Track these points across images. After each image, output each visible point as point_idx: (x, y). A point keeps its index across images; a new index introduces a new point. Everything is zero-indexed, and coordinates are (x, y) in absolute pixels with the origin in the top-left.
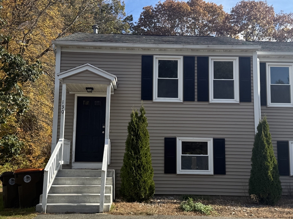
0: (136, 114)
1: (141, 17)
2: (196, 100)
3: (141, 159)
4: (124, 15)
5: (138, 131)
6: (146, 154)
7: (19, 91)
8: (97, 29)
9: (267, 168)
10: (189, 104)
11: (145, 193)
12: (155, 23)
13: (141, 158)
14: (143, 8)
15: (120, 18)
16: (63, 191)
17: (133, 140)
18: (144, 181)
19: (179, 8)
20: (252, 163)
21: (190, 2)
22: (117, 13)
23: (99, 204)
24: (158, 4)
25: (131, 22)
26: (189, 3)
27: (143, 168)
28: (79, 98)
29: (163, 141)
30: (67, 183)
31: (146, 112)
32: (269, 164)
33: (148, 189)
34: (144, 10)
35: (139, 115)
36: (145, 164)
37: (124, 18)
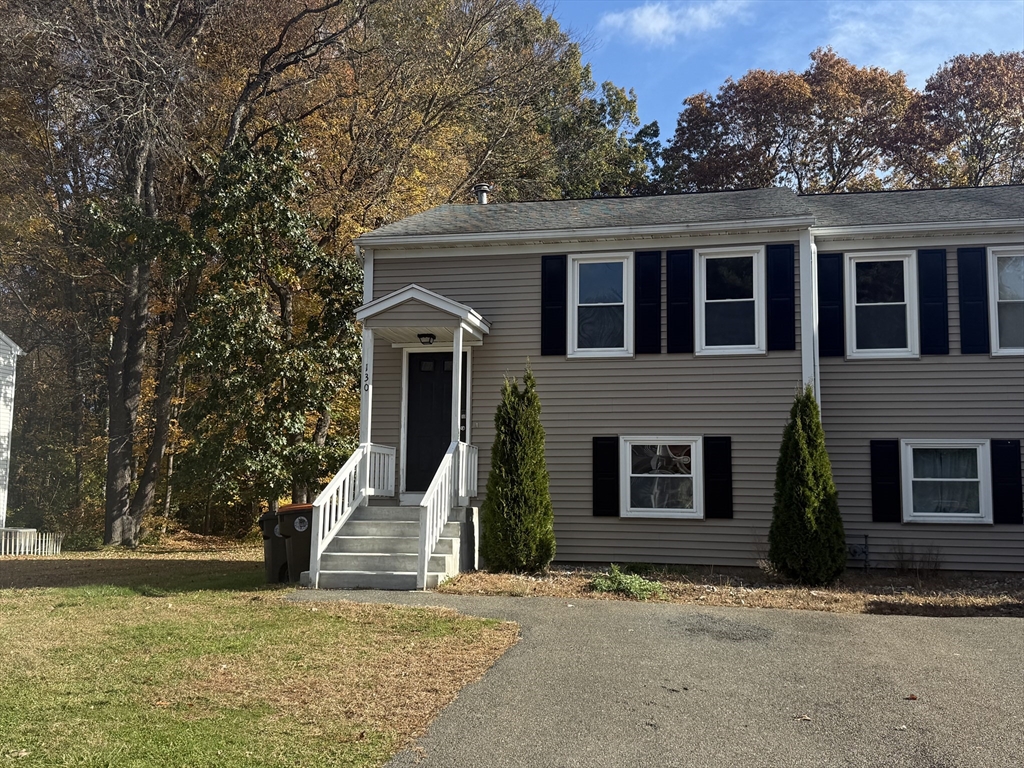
0: (515, 388)
1: (679, 124)
2: (664, 350)
3: (521, 484)
4: (636, 122)
5: (516, 423)
6: (533, 473)
7: (355, 338)
8: (485, 194)
9: (804, 502)
10: (649, 361)
11: (527, 555)
12: (718, 137)
13: (522, 480)
14: (683, 101)
15: (625, 131)
16: (359, 548)
17: (504, 442)
18: (527, 529)
19: (780, 93)
20: (775, 491)
21: (812, 72)
22: (617, 120)
23: (415, 573)
24: (726, 85)
25: (655, 140)
26: (810, 74)
27: (525, 502)
28: (411, 356)
29: (590, 446)
30: (371, 533)
31: (537, 382)
32: (808, 493)
33: (534, 547)
34: (687, 107)
35: (521, 390)
36: (531, 494)
37: (637, 130)
